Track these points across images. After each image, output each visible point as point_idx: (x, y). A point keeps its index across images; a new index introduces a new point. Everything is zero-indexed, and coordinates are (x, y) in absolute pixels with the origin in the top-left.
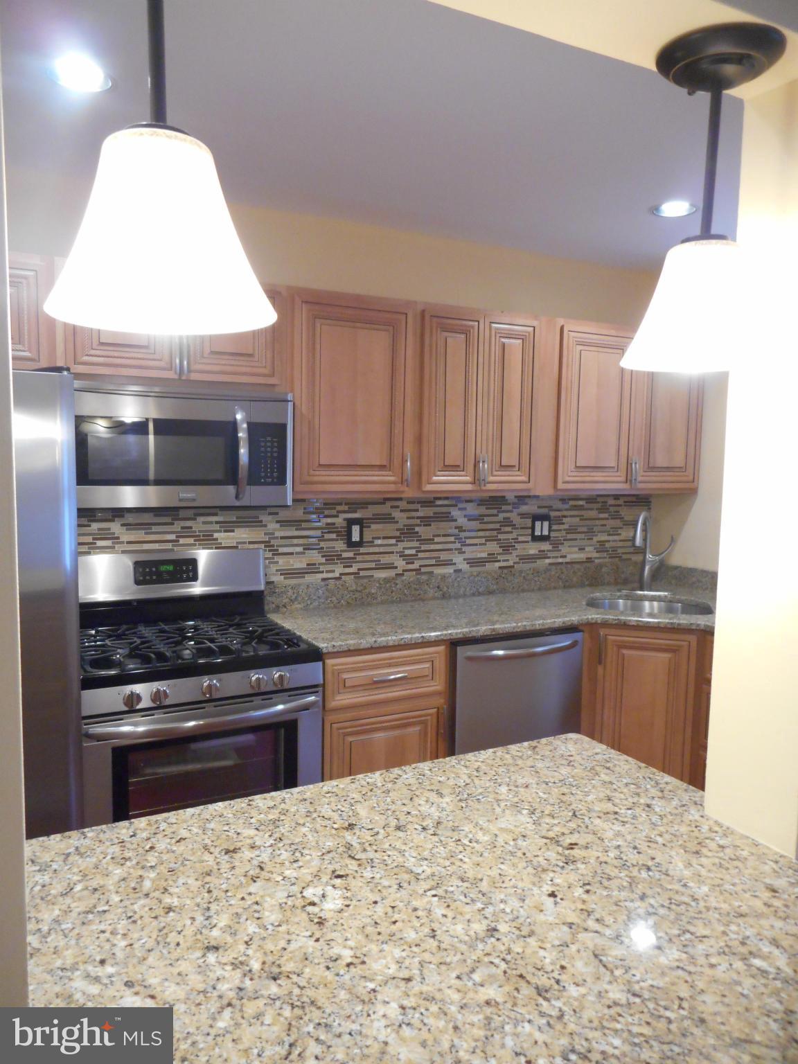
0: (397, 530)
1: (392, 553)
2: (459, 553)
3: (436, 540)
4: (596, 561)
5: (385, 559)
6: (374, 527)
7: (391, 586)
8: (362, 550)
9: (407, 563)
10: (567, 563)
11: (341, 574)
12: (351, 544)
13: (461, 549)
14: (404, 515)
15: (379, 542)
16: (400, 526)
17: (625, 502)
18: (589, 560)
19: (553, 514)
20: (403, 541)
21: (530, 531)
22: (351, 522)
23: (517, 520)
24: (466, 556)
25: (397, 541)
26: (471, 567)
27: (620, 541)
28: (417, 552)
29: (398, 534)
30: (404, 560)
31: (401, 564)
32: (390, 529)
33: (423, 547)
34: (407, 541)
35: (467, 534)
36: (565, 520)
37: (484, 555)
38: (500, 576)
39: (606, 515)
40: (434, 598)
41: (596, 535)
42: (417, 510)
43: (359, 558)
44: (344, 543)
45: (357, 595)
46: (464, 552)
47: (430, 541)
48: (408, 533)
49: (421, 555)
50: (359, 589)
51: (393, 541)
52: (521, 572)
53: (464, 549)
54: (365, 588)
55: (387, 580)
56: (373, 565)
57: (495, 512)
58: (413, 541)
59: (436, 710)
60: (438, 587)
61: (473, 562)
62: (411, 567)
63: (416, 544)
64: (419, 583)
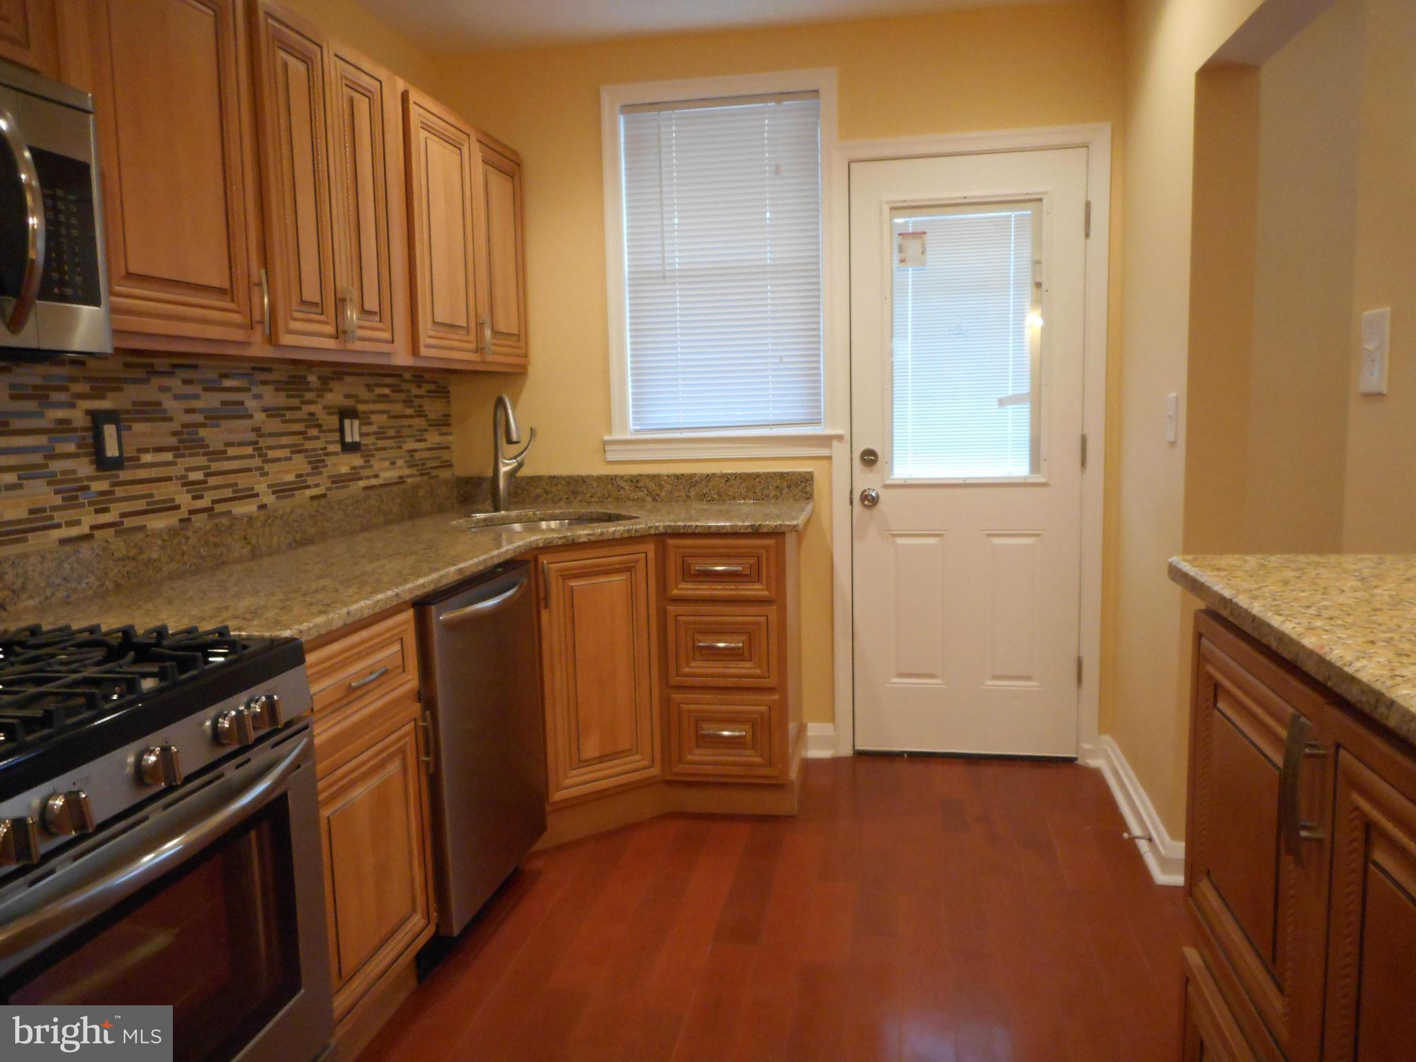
0: (174, 434)
1: (169, 479)
2: (261, 475)
3: (231, 451)
4: (409, 480)
5: (161, 492)
6: (138, 427)
7: (180, 543)
8: (124, 475)
9: (195, 498)
10: (381, 486)
11: (93, 527)
12: (103, 464)
13: (262, 468)
14: (183, 405)
15: (147, 458)
16: (175, 425)
17: (428, 392)
18: (401, 481)
19: (361, 408)
20: (183, 456)
21: (336, 436)
22: (98, 419)
23: (322, 417)
24: (272, 479)
25: (176, 456)
26: (278, 498)
27: (429, 449)
28: (206, 475)
29: (173, 441)
30: (188, 492)
31: (184, 499)
32: (160, 433)
33: (215, 466)
34: (191, 455)
35: (270, 441)
36: (374, 418)
37: (290, 477)
38: (317, 511)
39: (409, 411)
40: (240, 560)
41: (405, 442)
42: (196, 397)
43: (119, 492)
44: (91, 462)
45: (130, 566)
46: (267, 474)
47: (220, 455)
48: (187, 442)
49: (212, 481)
50: (132, 553)
51: (168, 456)
52: (340, 502)
53: (267, 467)
54: (141, 552)
55: (173, 532)
56: (141, 505)
57: (295, 402)
58: (197, 454)
59: (412, 724)
60: (245, 538)
61: (281, 491)
62: (200, 504)
63: (201, 461)
64: (217, 530)
